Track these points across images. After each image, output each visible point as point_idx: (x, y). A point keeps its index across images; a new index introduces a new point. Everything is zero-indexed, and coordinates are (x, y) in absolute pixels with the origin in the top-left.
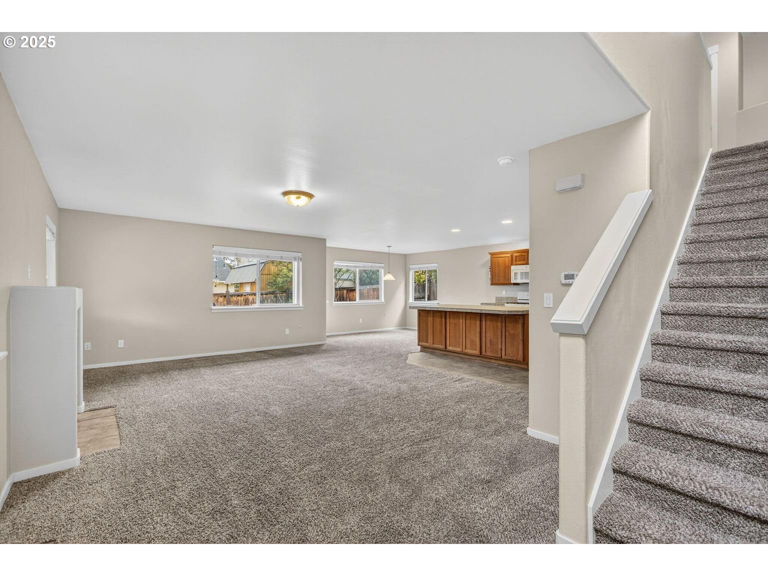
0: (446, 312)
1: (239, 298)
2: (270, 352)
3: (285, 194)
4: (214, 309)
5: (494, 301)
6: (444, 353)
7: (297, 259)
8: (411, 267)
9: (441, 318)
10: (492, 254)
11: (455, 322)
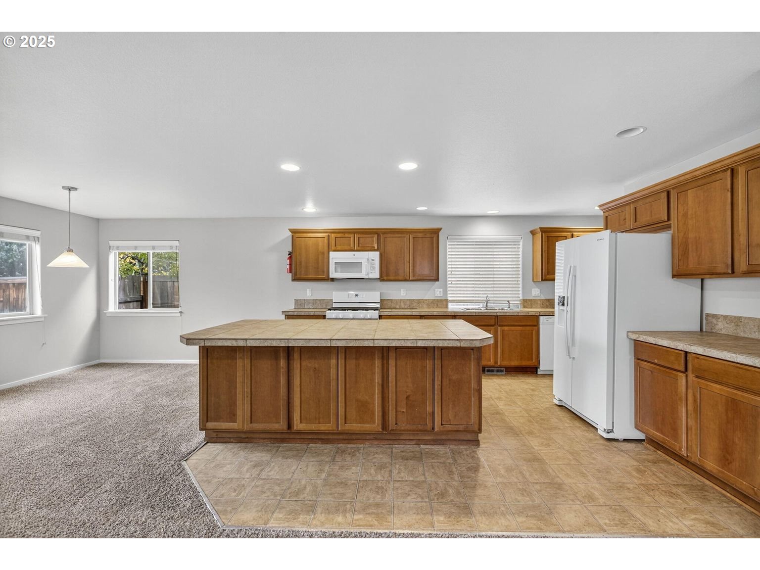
8: (112, 243)
10: (294, 232)
11: (317, 366)
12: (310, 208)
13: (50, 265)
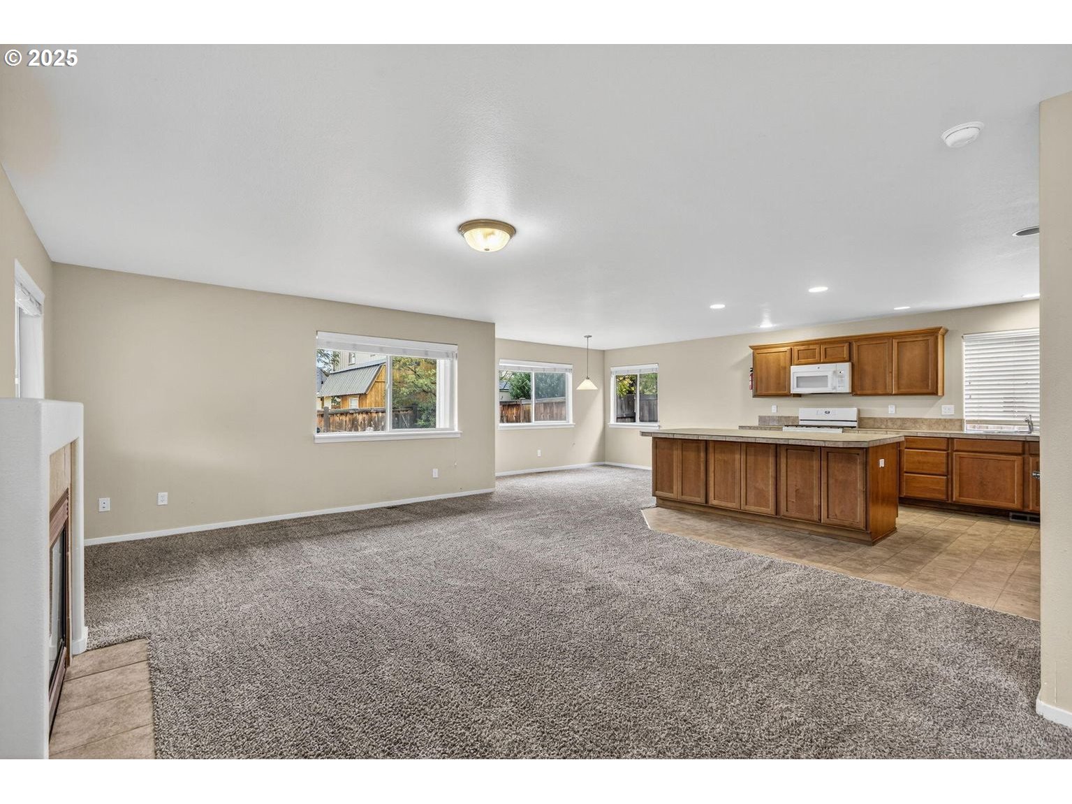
0: (706, 441)
1: (343, 418)
2: (411, 508)
3: (465, 227)
4: (320, 438)
5: (756, 423)
6: (702, 509)
7: (451, 355)
8: (613, 369)
9: (699, 451)
10: (754, 348)
11: (726, 458)
12: (767, 325)
13: (578, 388)
